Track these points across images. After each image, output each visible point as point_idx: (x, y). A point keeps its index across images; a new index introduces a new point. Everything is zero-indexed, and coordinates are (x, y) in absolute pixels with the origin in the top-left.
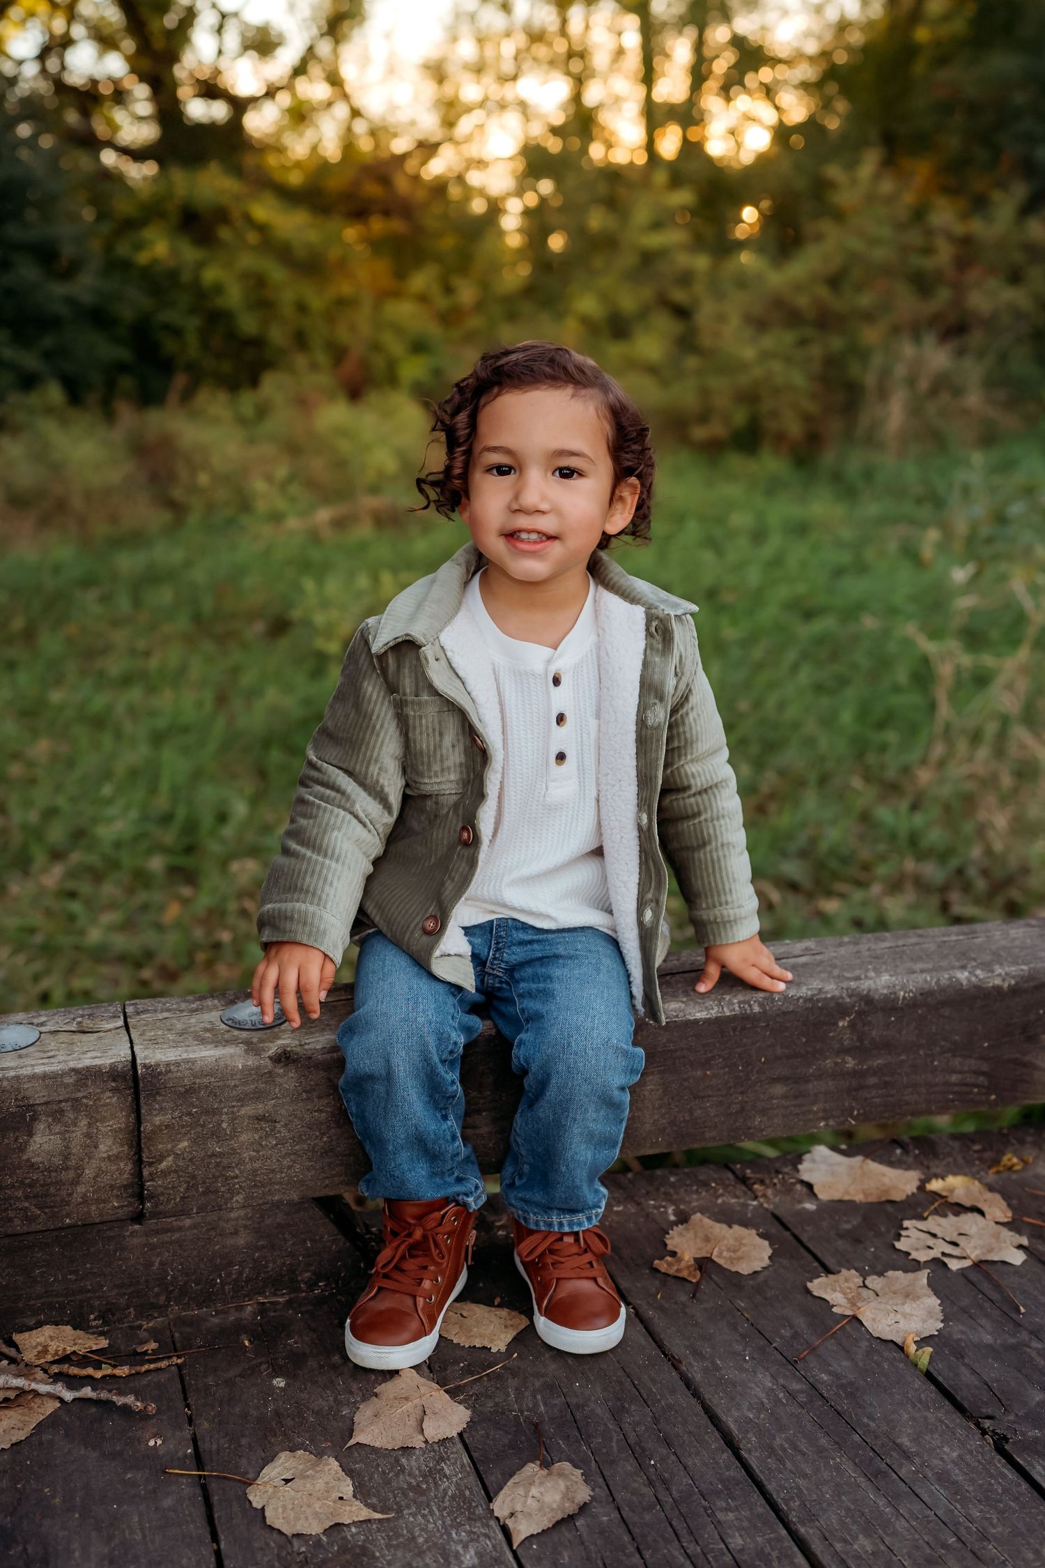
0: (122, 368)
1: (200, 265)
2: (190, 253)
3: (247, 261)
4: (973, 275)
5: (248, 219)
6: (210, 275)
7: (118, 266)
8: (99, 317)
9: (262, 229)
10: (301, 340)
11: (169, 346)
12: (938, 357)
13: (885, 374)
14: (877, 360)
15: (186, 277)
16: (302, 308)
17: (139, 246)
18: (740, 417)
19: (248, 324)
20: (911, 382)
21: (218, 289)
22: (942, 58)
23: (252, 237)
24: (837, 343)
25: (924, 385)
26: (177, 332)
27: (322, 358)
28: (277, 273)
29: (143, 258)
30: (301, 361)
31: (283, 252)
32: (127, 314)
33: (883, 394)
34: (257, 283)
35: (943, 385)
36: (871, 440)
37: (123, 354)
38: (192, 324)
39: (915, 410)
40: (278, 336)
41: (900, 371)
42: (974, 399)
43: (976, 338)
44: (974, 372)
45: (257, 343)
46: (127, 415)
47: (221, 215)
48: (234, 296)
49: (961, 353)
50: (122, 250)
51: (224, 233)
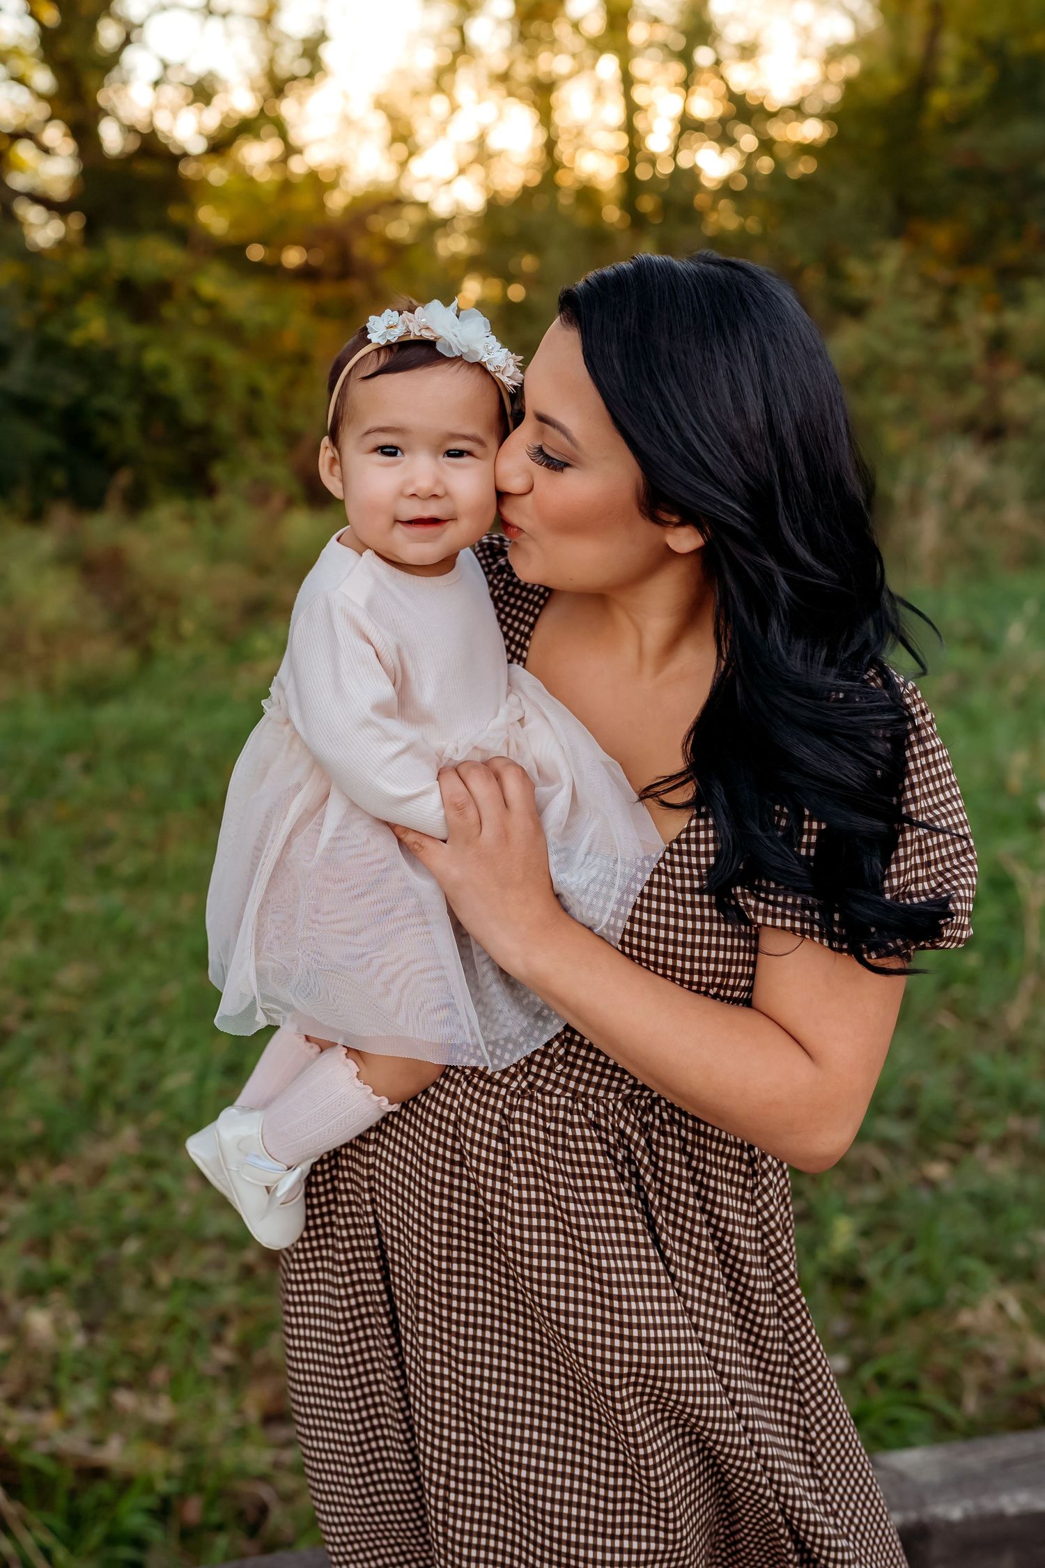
0: (51, 459)
1: (142, 347)
2: (130, 334)
3: (194, 342)
4: (1008, 370)
5: (194, 294)
6: (154, 357)
7: (49, 349)
8: (26, 404)
9: (211, 305)
10: (251, 428)
11: (105, 433)
12: (974, 467)
13: (917, 487)
14: (907, 470)
15: (125, 359)
16: (254, 392)
17: (72, 325)
19: (194, 411)
20: (945, 495)
21: (163, 373)
22: (960, 122)
23: (199, 316)
25: (959, 498)
26: (111, 418)
27: (274, 444)
28: (227, 356)
29: (77, 338)
30: (251, 450)
31: (233, 331)
32: (59, 400)
33: (914, 507)
34: (205, 366)
35: (980, 498)
36: (904, 560)
37: (51, 442)
38: (130, 411)
39: (950, 527)
40: (226, 422)
41: (934, 483)
42: (1014, 514)
43: (1015, 446)
44: (1013, 480)
45: (205, 430)
46: (61, 515)
47: (164, 289)
48: (180, 382)
49: (997, 461)
50: (54, 329)
51: (169, 311)
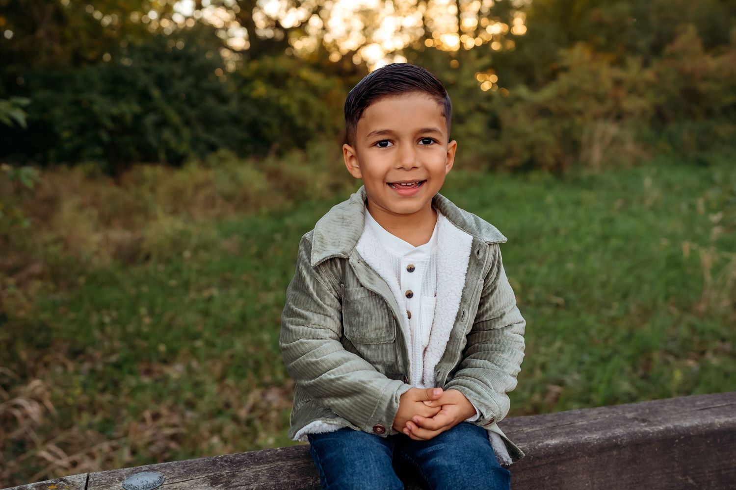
1: (279, 97)
2: (274, 93)
3: (300, 95)
5: (299, 79)
6: (284, 101)
7: (244, 98)
8: (235, 120)
9: (306, 81)
10: (321, 129)
11: (266, 131)
12: (613, 129)
15: (273, 102)
16: (321, 115)
17: (252, 89)
18: (526, 156)
19: (300, 121)
20: (602, 140)
21: (288, 107)
23: (301, 85)
24: (566, 124)
25: (607, 141)
26: (268, 125)
27: (331, 134)
28: (312, 101)
29: (255, 94)
30: (320, 137)
31: (314, 90)
33: (590, 145)
34: (304, 104)
36: (587, 164)
38: (275, 122)
40: (312, 126)
41: (597, 135)
42: (629, 147)
43: (627, 121)
44: (628, 135)
45: (304, 129)
47: (287, 76)
48: (295, 109)
49: (621, 127)
50: (246, 91)
51: (290, 83)
